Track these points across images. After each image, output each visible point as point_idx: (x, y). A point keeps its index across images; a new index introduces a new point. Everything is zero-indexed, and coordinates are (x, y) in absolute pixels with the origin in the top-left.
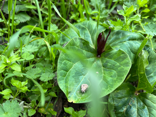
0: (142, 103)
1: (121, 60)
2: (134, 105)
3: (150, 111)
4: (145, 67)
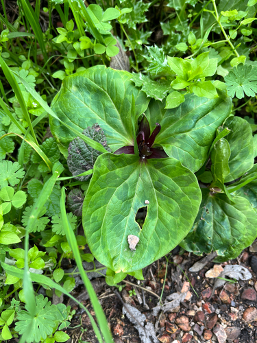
0: (220, 211)
1: (184, 182)
2: (209, 218)
3: (232, 223)
4: (224, 176)
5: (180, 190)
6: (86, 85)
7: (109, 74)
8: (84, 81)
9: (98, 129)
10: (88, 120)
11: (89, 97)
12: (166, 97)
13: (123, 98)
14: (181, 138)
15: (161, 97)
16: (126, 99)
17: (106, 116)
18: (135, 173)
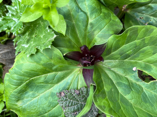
5: (137, 41)
6: (19, 93)
7: (15, 73)
8: (16, 94)
9: (63, 94)
10: (51, 99)
11: (30, 93)
12: (53, 31)
13: (42, 67)
14: (92, 28)
15: (53, 35)
16: (43, 65)
17: (52, 83)
18: (107, 72)
